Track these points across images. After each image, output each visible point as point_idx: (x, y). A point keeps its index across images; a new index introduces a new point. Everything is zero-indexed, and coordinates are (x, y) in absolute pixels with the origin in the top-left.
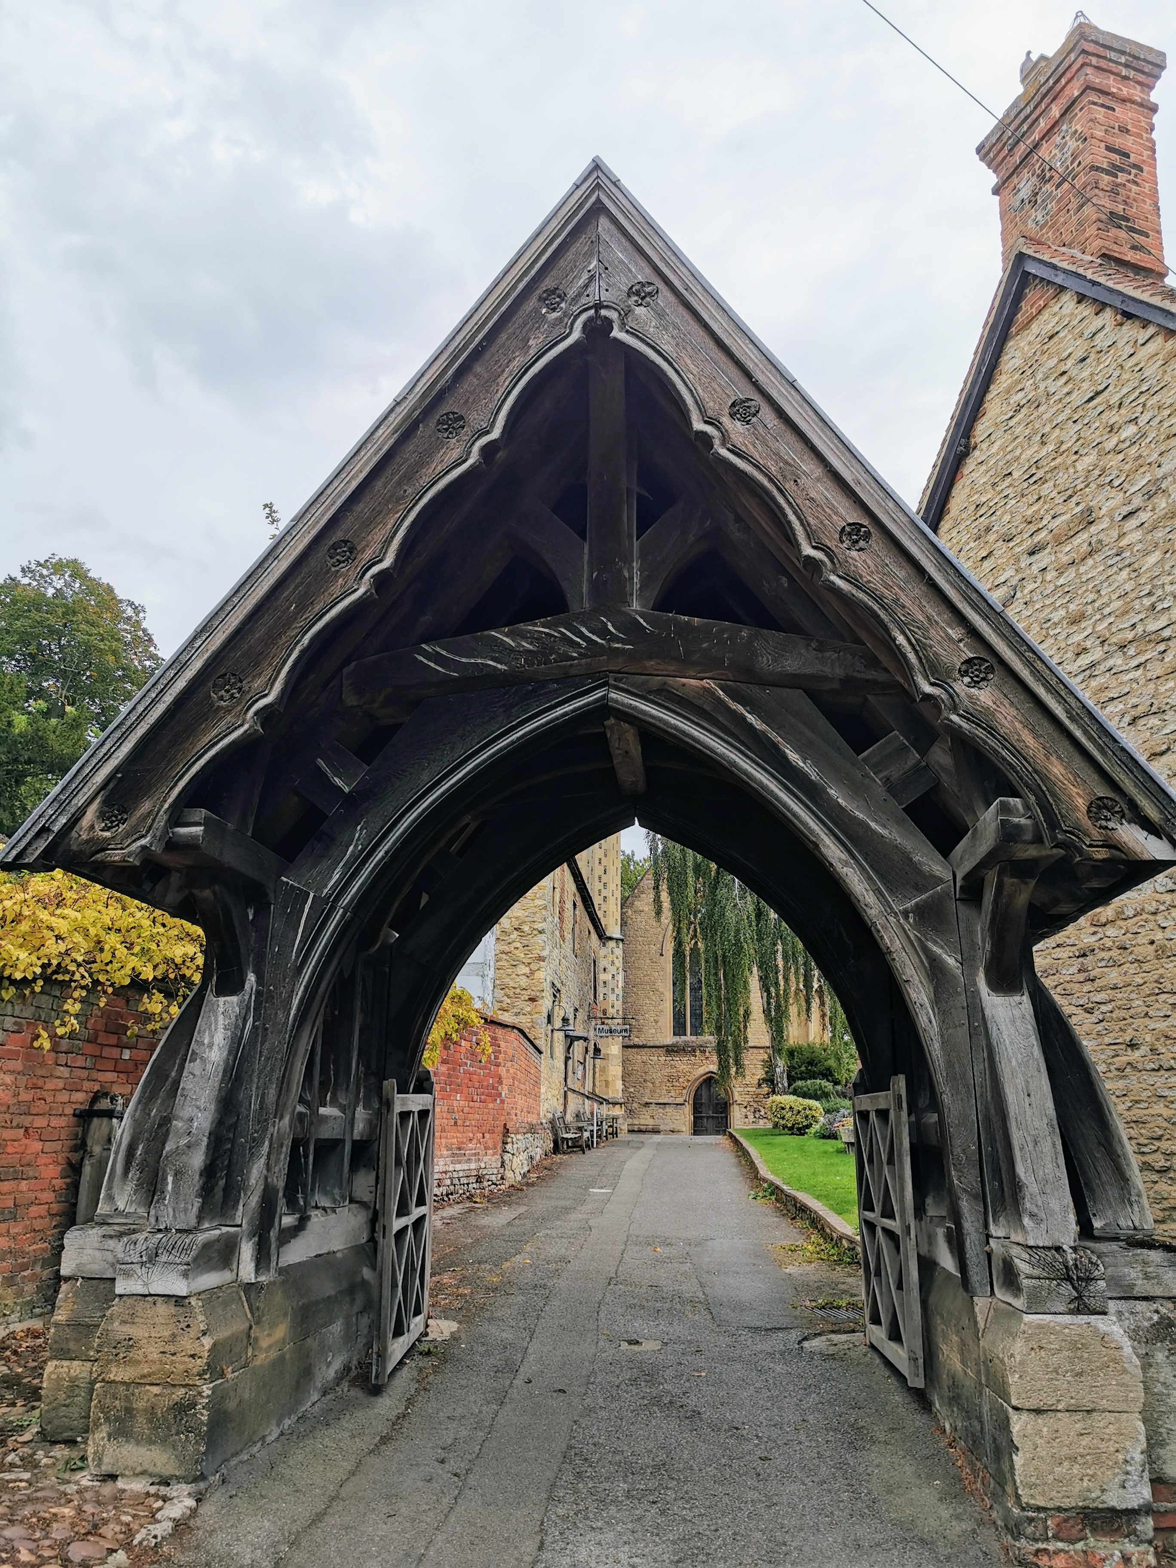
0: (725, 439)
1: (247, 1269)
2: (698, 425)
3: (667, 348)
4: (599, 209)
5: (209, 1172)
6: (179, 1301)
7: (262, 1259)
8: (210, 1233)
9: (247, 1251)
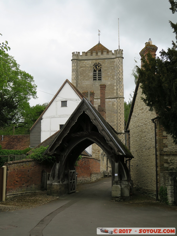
0: (93, 122)
1: (61, 183)
2: (92, 121)
3: (89, 114)
4: (84, 102)
5: (58, 176)
6: (57, 185)
7: (62, 183)
8: (58, 180)
9: (61, 182)
